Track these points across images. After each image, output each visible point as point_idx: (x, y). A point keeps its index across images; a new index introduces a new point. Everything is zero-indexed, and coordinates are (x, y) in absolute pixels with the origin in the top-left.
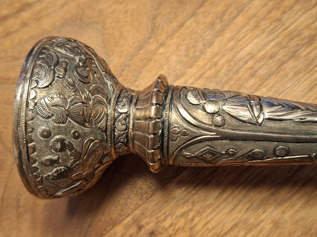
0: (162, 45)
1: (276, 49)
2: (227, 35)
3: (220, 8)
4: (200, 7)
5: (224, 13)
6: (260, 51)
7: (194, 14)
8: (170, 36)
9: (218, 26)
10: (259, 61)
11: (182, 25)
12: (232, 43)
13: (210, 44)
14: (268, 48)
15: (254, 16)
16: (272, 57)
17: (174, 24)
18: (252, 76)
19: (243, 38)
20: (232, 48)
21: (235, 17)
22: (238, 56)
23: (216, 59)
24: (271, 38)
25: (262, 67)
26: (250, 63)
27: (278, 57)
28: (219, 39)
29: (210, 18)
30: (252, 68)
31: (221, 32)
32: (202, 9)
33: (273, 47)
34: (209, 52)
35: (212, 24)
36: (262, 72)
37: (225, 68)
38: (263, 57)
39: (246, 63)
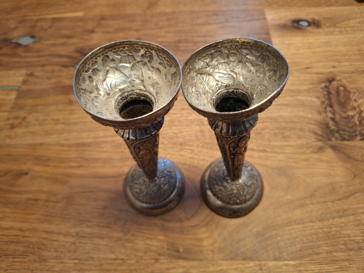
0: (312, 204)
1: (361, 241)
2: (343, 220)
3: (346, 207)
4: (337, 200)
5: (346, 210)
6: (354, 237)
7: (333, 202)
8: (318, 203)
9: (341, 214)
10: (351, 241)
11: (325, 202)
12: (343, 225)
13: (333, 219)
14: (358, 238)
15: (359, 221)
16: (357, 243)
17: (322, 200)
18: (344, 244)
19: (349, 226)
20: (342, 227)
21: (350, 215)
22: (343, 232)
23: (332, 226)
24: (362, 234)
25: (350, 244)
26: (346, 239)
27: (360, 245)
28: (338, 219)
29: (339, 208)
30: (346, 241)
31: (340, 217)
32: (338, 202)
33: (361, 239)
34: (331, 221)
35: (338, 211)
36: (350, 246)
37: (334, 232)
38: (354, 241)
39: (345, 237)
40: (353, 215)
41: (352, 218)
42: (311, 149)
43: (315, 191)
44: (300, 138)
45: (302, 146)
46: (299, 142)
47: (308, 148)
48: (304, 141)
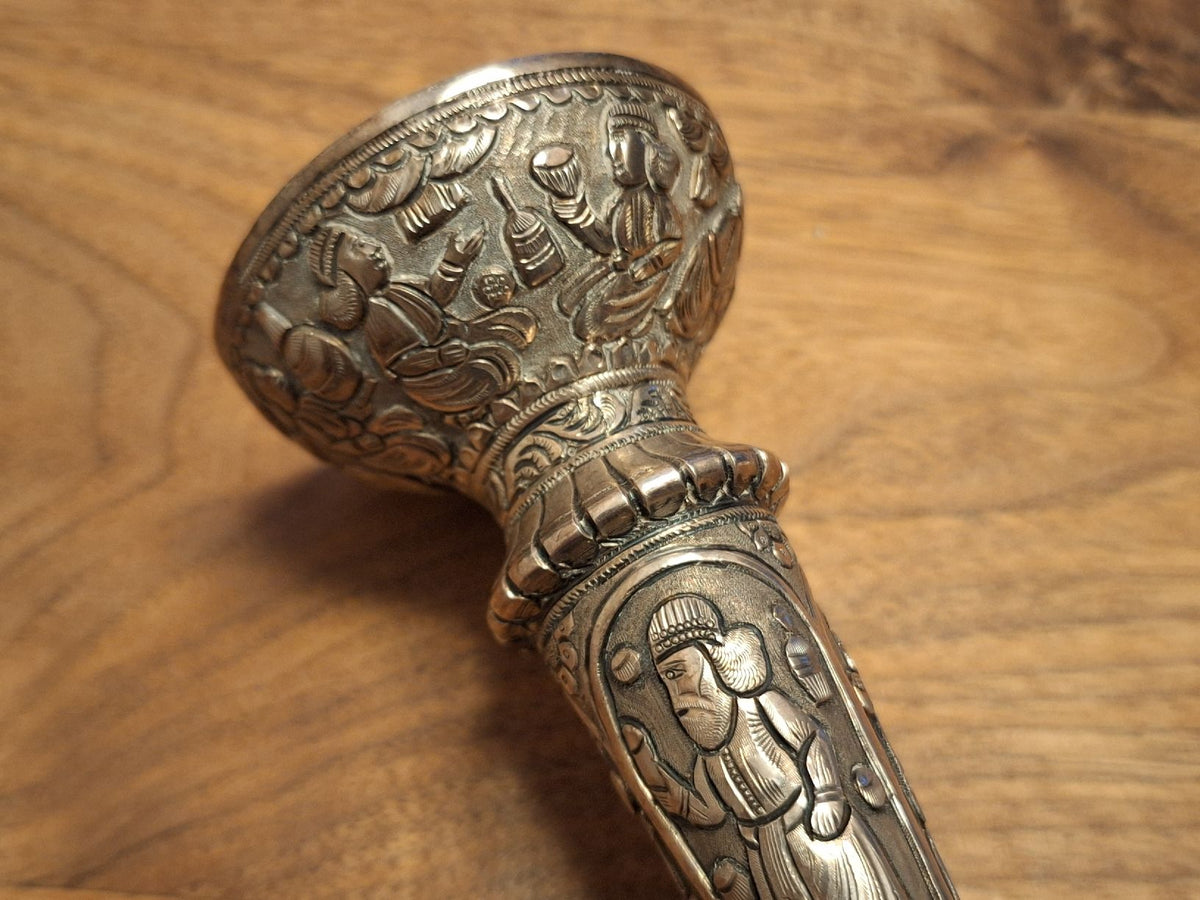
40: (1114, 618)
41: (1095, 640)
42: (894, 150)
43: (856, 431)
44: (832, 62)
45: (833, 123)
46: (820, 94)
47: (873, 138)
48: (857, 91)
